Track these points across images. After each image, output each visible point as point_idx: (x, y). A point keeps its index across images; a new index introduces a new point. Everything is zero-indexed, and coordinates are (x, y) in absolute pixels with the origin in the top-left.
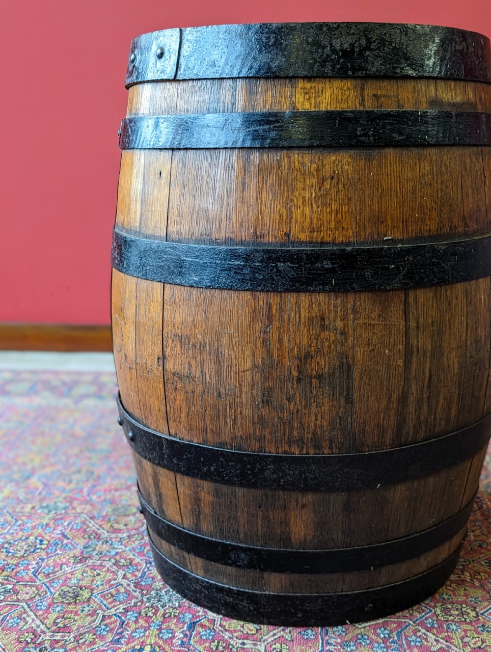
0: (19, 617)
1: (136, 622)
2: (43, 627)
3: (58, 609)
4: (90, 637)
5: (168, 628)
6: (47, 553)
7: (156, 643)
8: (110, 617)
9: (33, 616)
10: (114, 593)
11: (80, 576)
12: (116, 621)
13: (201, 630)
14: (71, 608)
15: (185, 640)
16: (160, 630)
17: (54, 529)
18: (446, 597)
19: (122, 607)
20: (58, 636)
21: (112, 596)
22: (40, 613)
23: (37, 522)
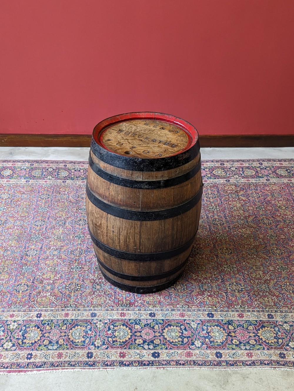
0: (88, 275)
2: (95, 278)
3: (97, 273)
6: (86, 254)
17: (84, 246)
18: (198, 263)
20: (100, 281)
22: (92, 274)
23: (77, 243)
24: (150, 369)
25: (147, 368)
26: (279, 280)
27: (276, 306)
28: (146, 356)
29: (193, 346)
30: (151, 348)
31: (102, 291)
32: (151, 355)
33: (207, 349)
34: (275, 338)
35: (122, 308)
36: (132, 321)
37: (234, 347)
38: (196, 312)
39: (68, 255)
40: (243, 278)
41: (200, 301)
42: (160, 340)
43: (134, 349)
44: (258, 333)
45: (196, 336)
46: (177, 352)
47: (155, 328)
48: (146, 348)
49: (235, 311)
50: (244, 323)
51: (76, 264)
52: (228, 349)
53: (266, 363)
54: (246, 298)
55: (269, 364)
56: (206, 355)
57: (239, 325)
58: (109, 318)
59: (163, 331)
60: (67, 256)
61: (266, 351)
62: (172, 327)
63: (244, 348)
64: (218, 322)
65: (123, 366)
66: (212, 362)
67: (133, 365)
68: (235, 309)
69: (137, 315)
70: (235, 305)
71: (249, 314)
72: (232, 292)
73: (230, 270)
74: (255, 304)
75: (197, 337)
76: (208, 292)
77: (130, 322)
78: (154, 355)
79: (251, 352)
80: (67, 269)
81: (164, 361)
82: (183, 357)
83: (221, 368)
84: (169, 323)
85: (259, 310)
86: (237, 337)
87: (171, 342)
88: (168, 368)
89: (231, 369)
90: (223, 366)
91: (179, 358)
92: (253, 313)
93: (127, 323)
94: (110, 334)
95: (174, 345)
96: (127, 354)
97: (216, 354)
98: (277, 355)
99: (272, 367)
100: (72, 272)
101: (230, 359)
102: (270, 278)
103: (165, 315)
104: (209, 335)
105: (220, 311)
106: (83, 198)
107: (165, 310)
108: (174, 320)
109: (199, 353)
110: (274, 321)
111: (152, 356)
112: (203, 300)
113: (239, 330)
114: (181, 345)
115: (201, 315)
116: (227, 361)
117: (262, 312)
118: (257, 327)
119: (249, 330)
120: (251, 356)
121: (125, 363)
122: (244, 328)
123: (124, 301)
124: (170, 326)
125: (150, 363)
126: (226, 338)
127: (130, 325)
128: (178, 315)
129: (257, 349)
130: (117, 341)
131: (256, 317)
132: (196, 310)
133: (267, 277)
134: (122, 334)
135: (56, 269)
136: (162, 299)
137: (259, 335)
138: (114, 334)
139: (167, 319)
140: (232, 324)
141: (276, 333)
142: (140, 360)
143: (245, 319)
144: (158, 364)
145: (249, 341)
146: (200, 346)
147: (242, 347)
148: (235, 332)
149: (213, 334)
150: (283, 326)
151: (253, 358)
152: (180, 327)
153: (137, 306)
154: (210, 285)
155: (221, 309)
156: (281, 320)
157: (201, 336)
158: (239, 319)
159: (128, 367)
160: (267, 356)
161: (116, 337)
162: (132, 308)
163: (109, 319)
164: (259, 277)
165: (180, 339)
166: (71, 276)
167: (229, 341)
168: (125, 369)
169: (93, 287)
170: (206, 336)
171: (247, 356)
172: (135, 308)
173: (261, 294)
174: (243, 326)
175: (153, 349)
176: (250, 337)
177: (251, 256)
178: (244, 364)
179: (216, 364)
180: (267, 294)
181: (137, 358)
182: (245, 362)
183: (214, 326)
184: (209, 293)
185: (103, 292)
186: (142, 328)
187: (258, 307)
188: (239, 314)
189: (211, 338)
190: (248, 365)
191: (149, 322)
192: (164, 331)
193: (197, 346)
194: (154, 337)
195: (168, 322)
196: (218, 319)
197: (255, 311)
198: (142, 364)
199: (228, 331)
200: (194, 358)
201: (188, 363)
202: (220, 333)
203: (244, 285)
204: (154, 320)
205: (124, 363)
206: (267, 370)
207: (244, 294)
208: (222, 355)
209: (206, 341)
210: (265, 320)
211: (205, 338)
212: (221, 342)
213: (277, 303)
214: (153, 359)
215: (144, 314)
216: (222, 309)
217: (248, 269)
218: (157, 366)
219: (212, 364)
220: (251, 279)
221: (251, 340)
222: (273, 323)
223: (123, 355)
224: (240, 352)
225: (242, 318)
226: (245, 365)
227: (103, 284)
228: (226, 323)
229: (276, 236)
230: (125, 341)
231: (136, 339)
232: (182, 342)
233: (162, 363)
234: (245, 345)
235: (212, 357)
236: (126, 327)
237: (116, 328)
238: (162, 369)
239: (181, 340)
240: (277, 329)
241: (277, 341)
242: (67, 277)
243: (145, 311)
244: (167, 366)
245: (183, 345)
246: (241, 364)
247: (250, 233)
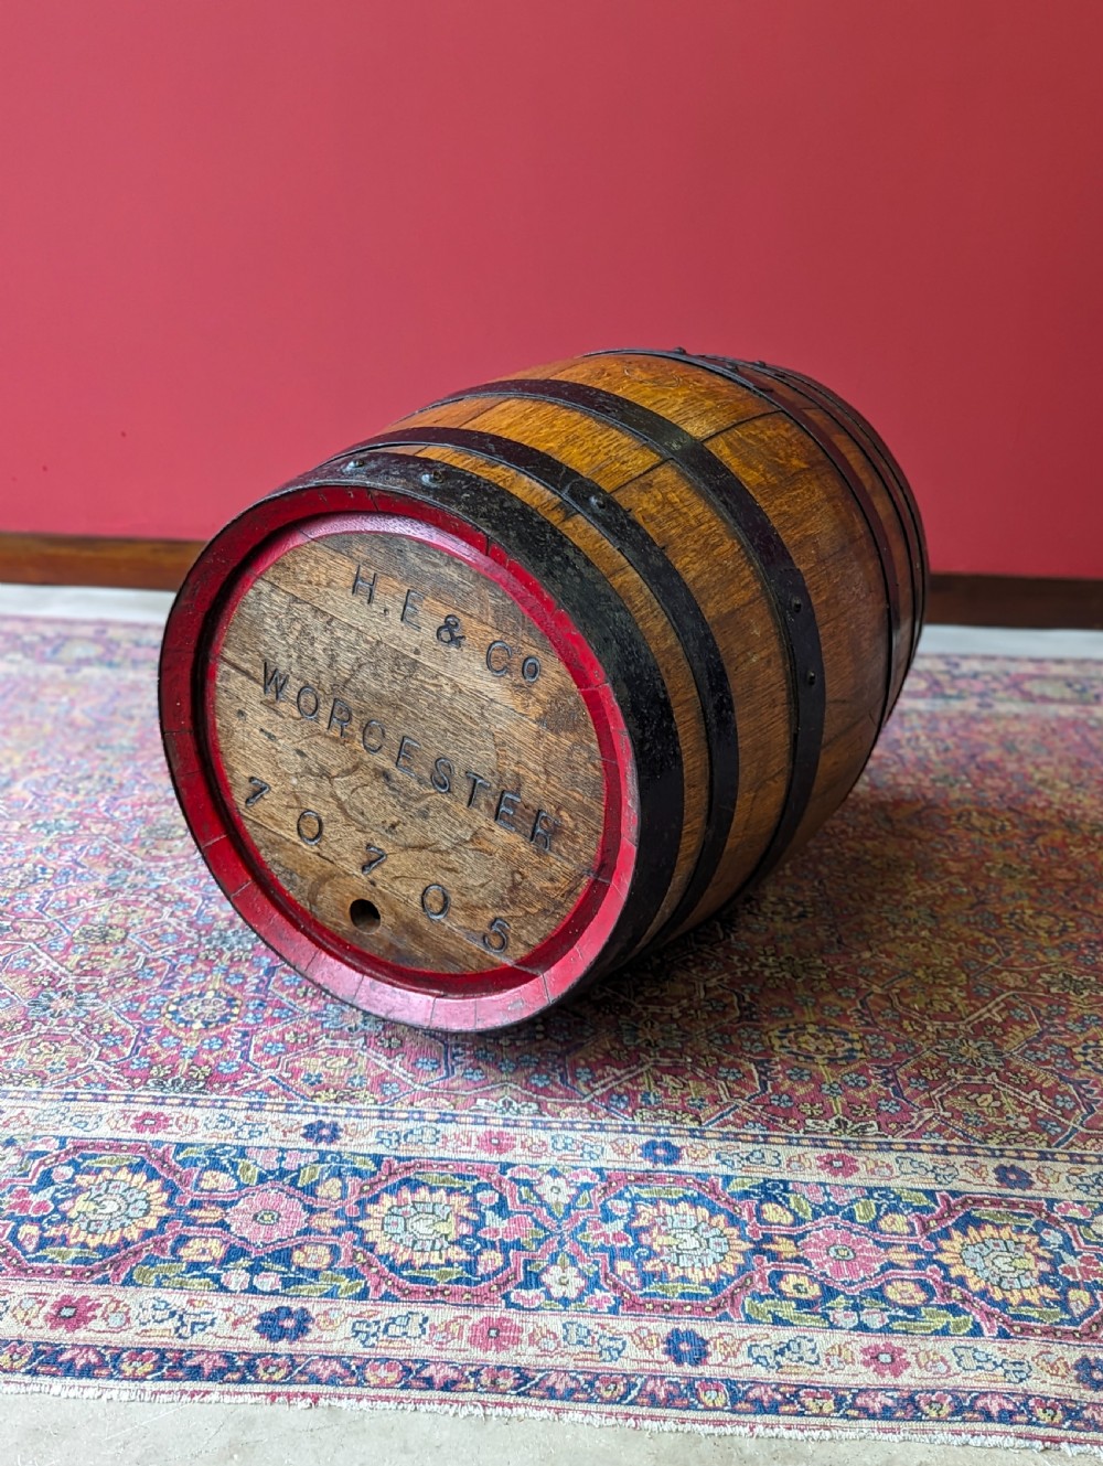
0: (27, 958)
1: (193, 965)
2: (63, 970)
3: (81, 950)
4: (129, 981)
5: (238, 973)
6: (55, 885)
7: (222, 989)
8: (155, 960)
9: (46, 957)
10: (160, 933)
11: (107, 913)
12: (164, 965)
13: (283, 975)
14: (99, 948)
15: (262, 985)
16: (226, 974)
17: (60, 855)
19: (172, 949)
20: (86, 980)
21: (156, 936)
22: (56, 954)
24: (227, 1399)
25: (207, 1392)
26: (1053, 1025)
27: (1044, 1130)
28: (222, 1327)
29: (532, 1293)
30: (267, 1288)
31: (77, 1021)
32: (256, 1322)
33: (614, 1310)
34: (1043, 1279)
35: (158, 1094)
36: (192, 1153)
37: (788, 1310)
38: (578, 1136)
40: (858, 1010)
41: (612, 1091)
42: (334, 1251)
43: (159, 1285)
44: (940, 1250)
45: (561, 1243)
46: (425, 1320)
47: (321, 1191)
48: (232, 1287)
49: (805, 1142)
50: (856, 1200)
52: (749, 1320)
53: (994, 1410)
54: (871, 1089)
55: (1011, 1413)
56: (606, 1343)
57: (824, 1207)
58: (63, 1132)
59: (364, 1208)
61: (989, 1346)
62: (423, 1193)
63: (853, 1320)
64: (700, 1185)
65: (54, 1375)
66: (639, 1382)
67: (121, 1372)
68: (805, 1132)
69: (235, 1129)
70: (811, 1117)
71: (890, 1158)
72: (796, 1063)
73: (788, 976)
74: (920, 1117)
75: (567, 1248)
76: (663, 1055)
77: (181, 1156)
78: (270, 1326)
79: (897, 1343)
81: (326, 1358)
82: (454, 1344)
83: (694, 1421)
84: (411, 1175)
85: (944, 1146)
86: (808, 1263)
87: (398, 1263)
88: (344, 1403)
89: (759, 1429)
90: (707, 1409)
91: (428, 1352)
92: (907, 1154)
93: (163, 1160)
94: (42, 1206)
95: (414, 1280)
96: (99, 1312)
97: (668, 1341)
98: (1062, 1371)
99: (1031, 1438)
101: (759, 1372)
102: (1004, 1015)
103: (395, 1137)
104: (639, 1244)
105: (719, 1139)
106: (131, 718)
107: (405, 1115)
108: (443, 1163)
109: (560, 1332)
110: (1033, 1198)
111: (257, 1329)
112: (630, 1086)
113: (821, 1231)
114: (458, 1281)
115: (608, 1147)
116: (735, 1383)
117: (961, 1153)
118: (932, 1223)
119: (881, 1232)
120: (897, 1366)
121: (73, 1359)
122: (852, 1219)
123: (183, 1068)
124: (414, 1186)
125: (232, 1368)
126: (740, 1261)
127: (176, 1172)
128: (474, 1141)
129: (936, 1332)
130: (64, 1241)
131: (931, 1175)
132: (579, 1126)
133: (989, 1011)
134: (111, 1207)
136: (398, 1071)
137: (946, 1261)
138: (64, 1206)
139: (403, 1154)
140: (788, 1201)
141: (1048, 1255)
142: (178, 1344)
143: (861, 1183)
144: (283, 1372)
145: (881, 1289)
146: (572, 1293)
147: (839, 1316)
148: (802, 1236)
149: (662, 1240)
150: (1088, 1225)
151: (905, 1379)
152: (473, 1195)
153: (246, 1090)
154: (675, 1026)
155: (725, 1130)
156: (1078, 1195)
157: (586, 1246)
158: (825, 1176)
159: (84, 1381)
160: (1000, 1371)
161: (72, 1220)
162: (214, 1096)
163: (63, 1141)
164: (948, 1009)
165: (460, 1255)
167: (762, 1279)
168: (56, 1389)
169: (35, 1003)
170: (622, 1249)
171: (866, 1363)
172: (234, 1097)
173: (959, 1077)
174: (852, 1211)
175: (274, 1293)
176: (892, 1265)
177: (904, 931)
178: (849, 1405)
179: (662, 1395)
180: (992, 1078)
181: (162, 1335)
182: (855, 1396)
183: (674, 1203)
184: (667, 1060)
185: (82, 1026)
186: (240, 1186)
187: (939, 1130)
188: (829, 1155)
189: (648, 1258)
190: (872, 1416)
191: (290, 1163)
192: (370, 1209)
193: (557, 1291)
194: (299, 1234)
195: (407, 1168)
196: (700, 1170)
197: (923, 1148)
198: (179, 1365)
199: (755, 1233)
200: (526, 1355)
201: (478, 1382)
202: (706, 1235)
203: (862, 1038)
204: (323, 1154)
205: (66, 1356)
206: (999, 1452)
207: (862, 1071)
208: (710, 1348)
209: (613, 1270)
210: (984, 1189)
211: (613, 1258)
212: (706, 1282)
213: (1047, 1119)
214: (257, 1343)
215: (272, 1128)
216: (731, 1128)
217: (888, 976)
218: (274, 1382)
219: (634, 1393)
220: (902, 1017)
221: (898, 1284)
222: (1028, 1206)
223: (72, 1314)
224: (824, 1340)
225: (847, 1175)
226: (855, 1413)
227: (93, 995)
228: (746, 1194)
229: (1033, 871)
230: (115, 1241)
231: (189, 1239)
232: (470, 1266)
233: (312, 1368)
234: (857, 1308)
235: (645, 1355)
236: (149, 1179)
237: (83, 1180)
238: (302, 1404)
239: (464, 1256)
240: (1054, 1238)
241: (1055, 1296)
243: (286, 1111)
244: (341, 1390)
245: (468, 1282)
246: (829, 1405)
247: (900, 854)
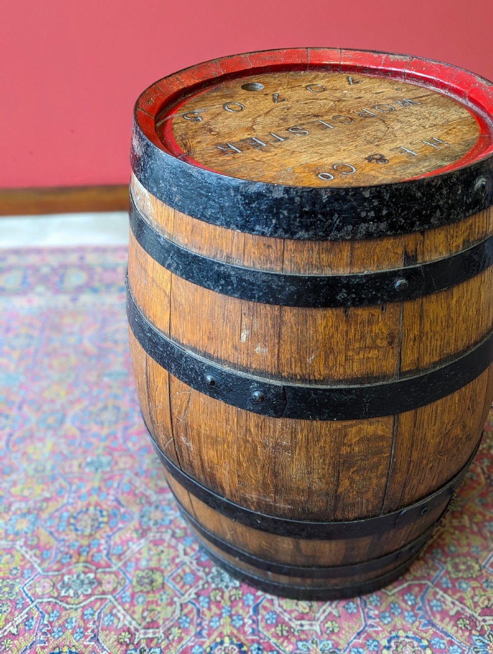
0: (111, 613)
1: (209, 608)
2: (134, 623)
3: (141, 600)
4: (175, 631)
5: (238, 614)
6: (111, 529)
7: (232, 633)
8: (186, 604)
9: (123, 611)
10: (182, 574)
11: (147, 556)
12: (193, 610)
13: (264, 613)
14: (151, 597)
15: (254, 626)
16: (231, 616)
17: (107, 494)
19: (193, 591)
20: (150, 633)
21: (181, 578)
22: (127, 606)
23: (89, 486)
39: (57, 531)
51: (80, 567)
60: (56, 535)
80: (48, 590)
100: (64, 599)
135: (17, 589)
166: (59, 618)
242: (46, 622)
